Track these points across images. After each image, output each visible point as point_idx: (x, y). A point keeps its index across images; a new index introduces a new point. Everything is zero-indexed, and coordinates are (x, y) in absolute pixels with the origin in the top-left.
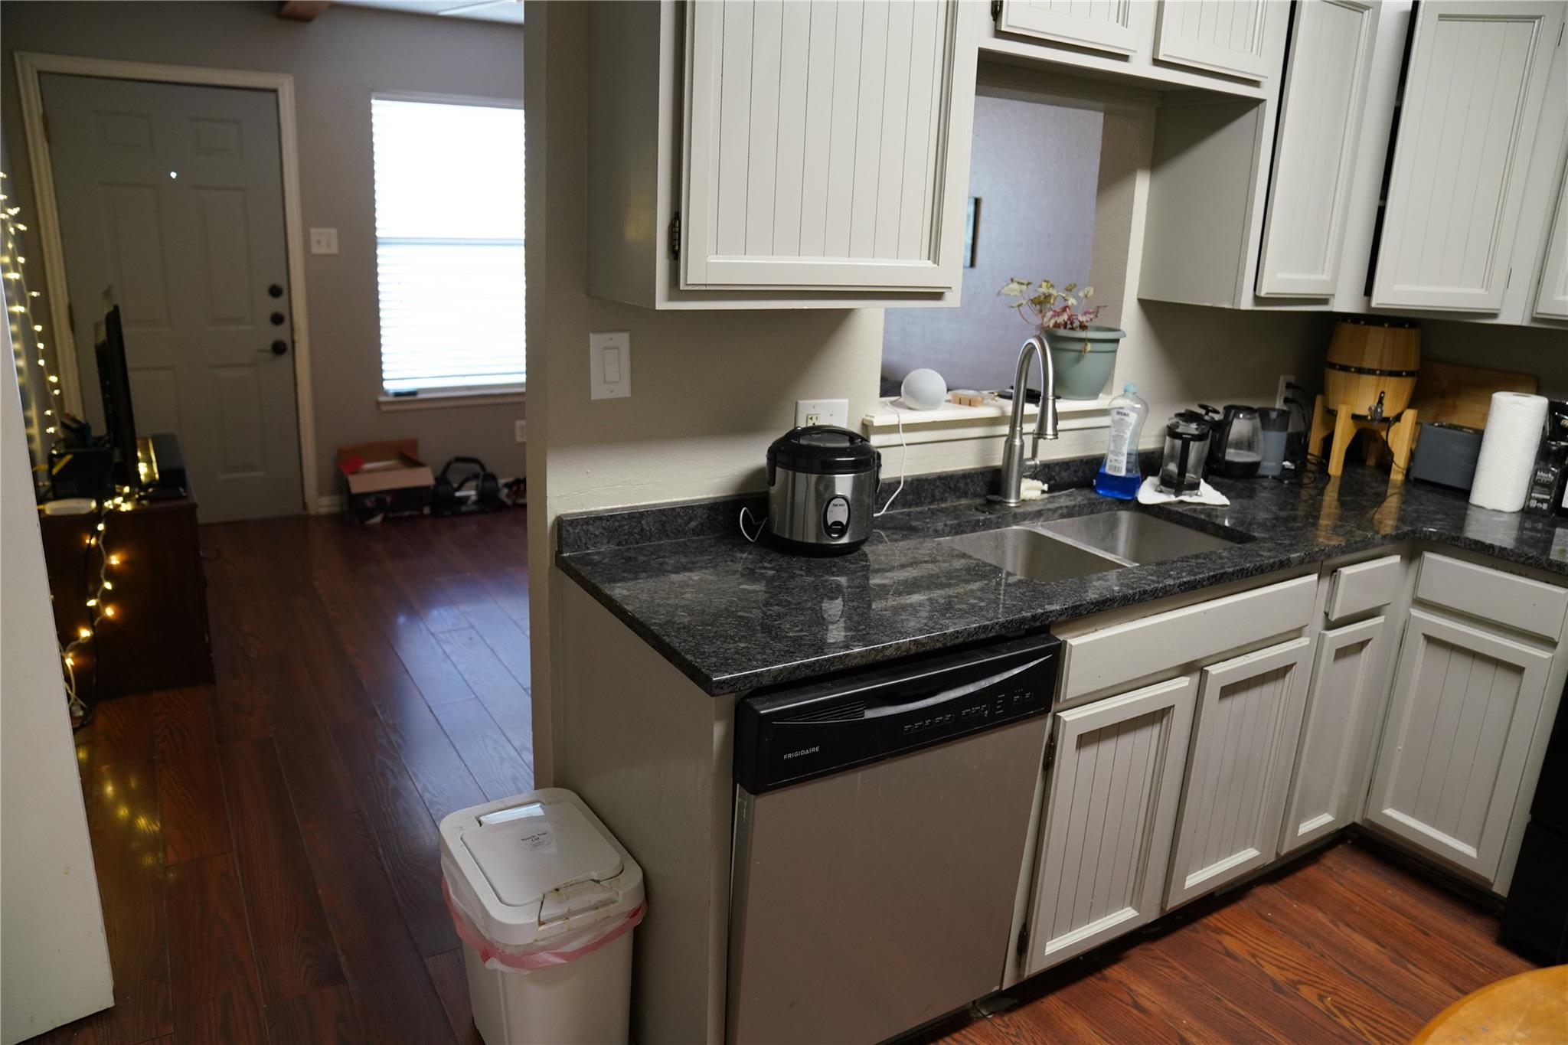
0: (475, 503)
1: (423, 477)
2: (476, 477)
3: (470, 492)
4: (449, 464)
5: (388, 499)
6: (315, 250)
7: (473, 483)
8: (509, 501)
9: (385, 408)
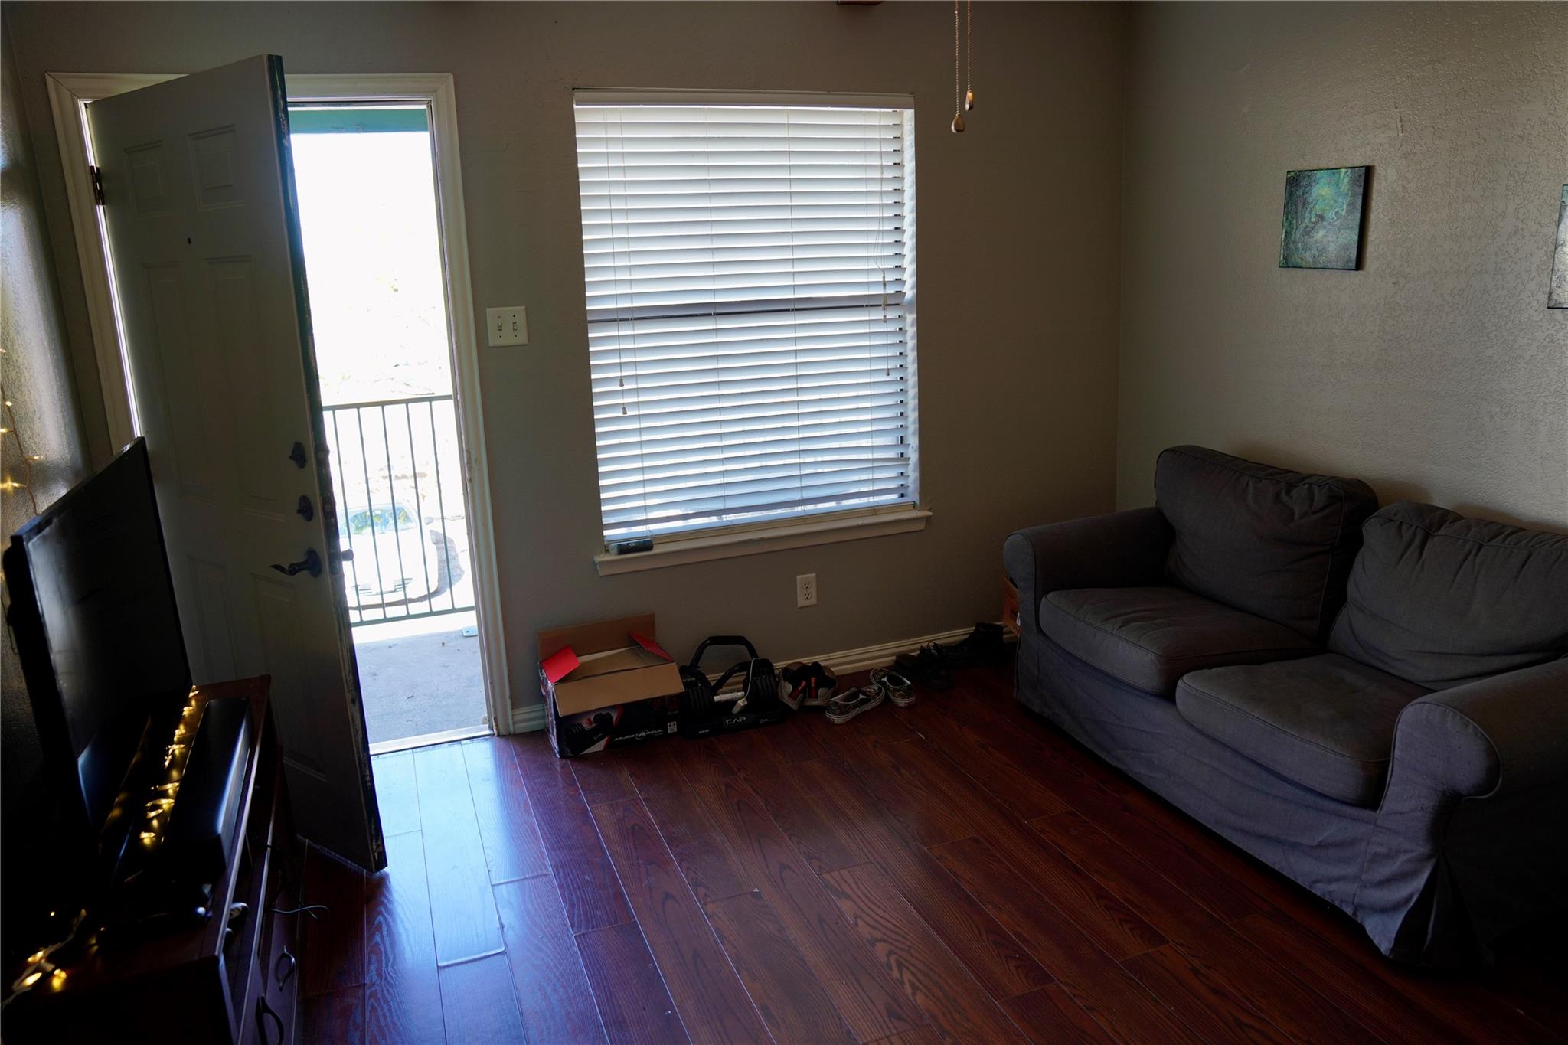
0: (744, 711)
1: (666, 682)
2: (743, 667)
3: (735, 696)
4: (703, 647)
5: (614, 715)
6: (494, 340)
7: (739, 677)
8: (793, 705)
9: (602, 572)
